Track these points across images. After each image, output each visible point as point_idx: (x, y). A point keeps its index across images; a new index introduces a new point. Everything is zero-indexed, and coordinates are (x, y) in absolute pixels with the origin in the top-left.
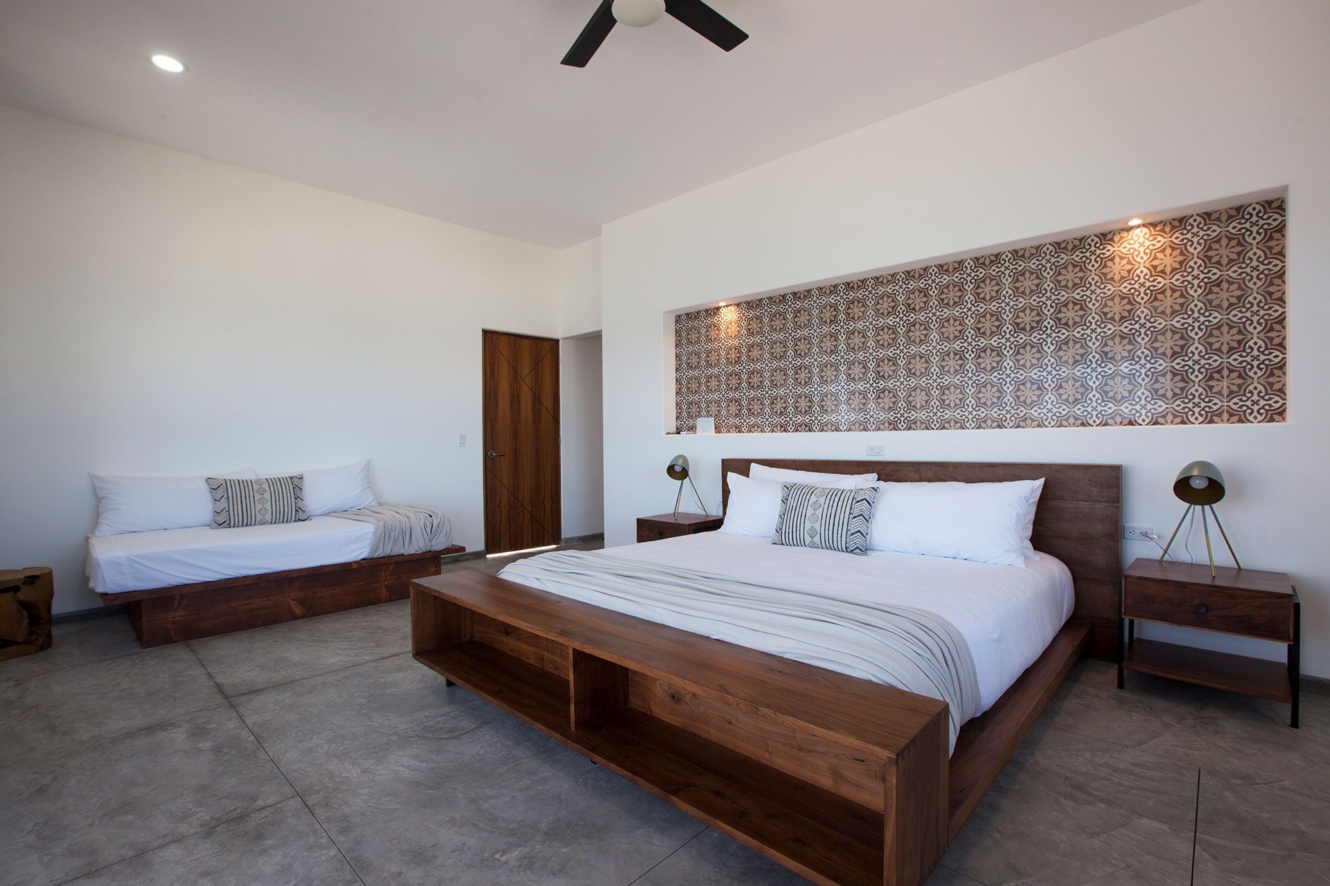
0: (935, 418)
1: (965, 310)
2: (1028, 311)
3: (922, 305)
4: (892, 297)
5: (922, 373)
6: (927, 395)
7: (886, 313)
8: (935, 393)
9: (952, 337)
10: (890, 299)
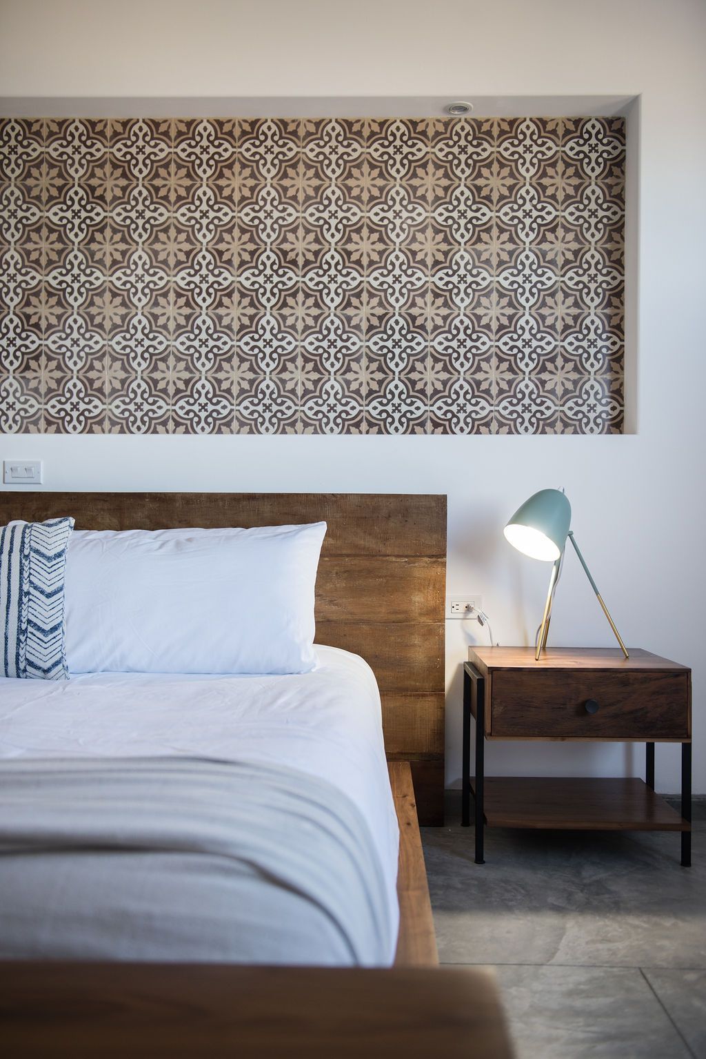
0: (139, 414)
1: (197, 215)
2: (301, 232)
3: (118, 193)
4: (59, 166)
5: (115, 326)
6: (124, 368)
7: (45, 197)
8: (140, 366)
9: (172, 261)
10: (54, 172)
